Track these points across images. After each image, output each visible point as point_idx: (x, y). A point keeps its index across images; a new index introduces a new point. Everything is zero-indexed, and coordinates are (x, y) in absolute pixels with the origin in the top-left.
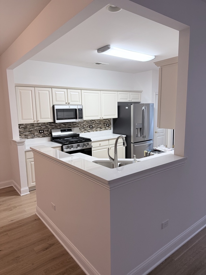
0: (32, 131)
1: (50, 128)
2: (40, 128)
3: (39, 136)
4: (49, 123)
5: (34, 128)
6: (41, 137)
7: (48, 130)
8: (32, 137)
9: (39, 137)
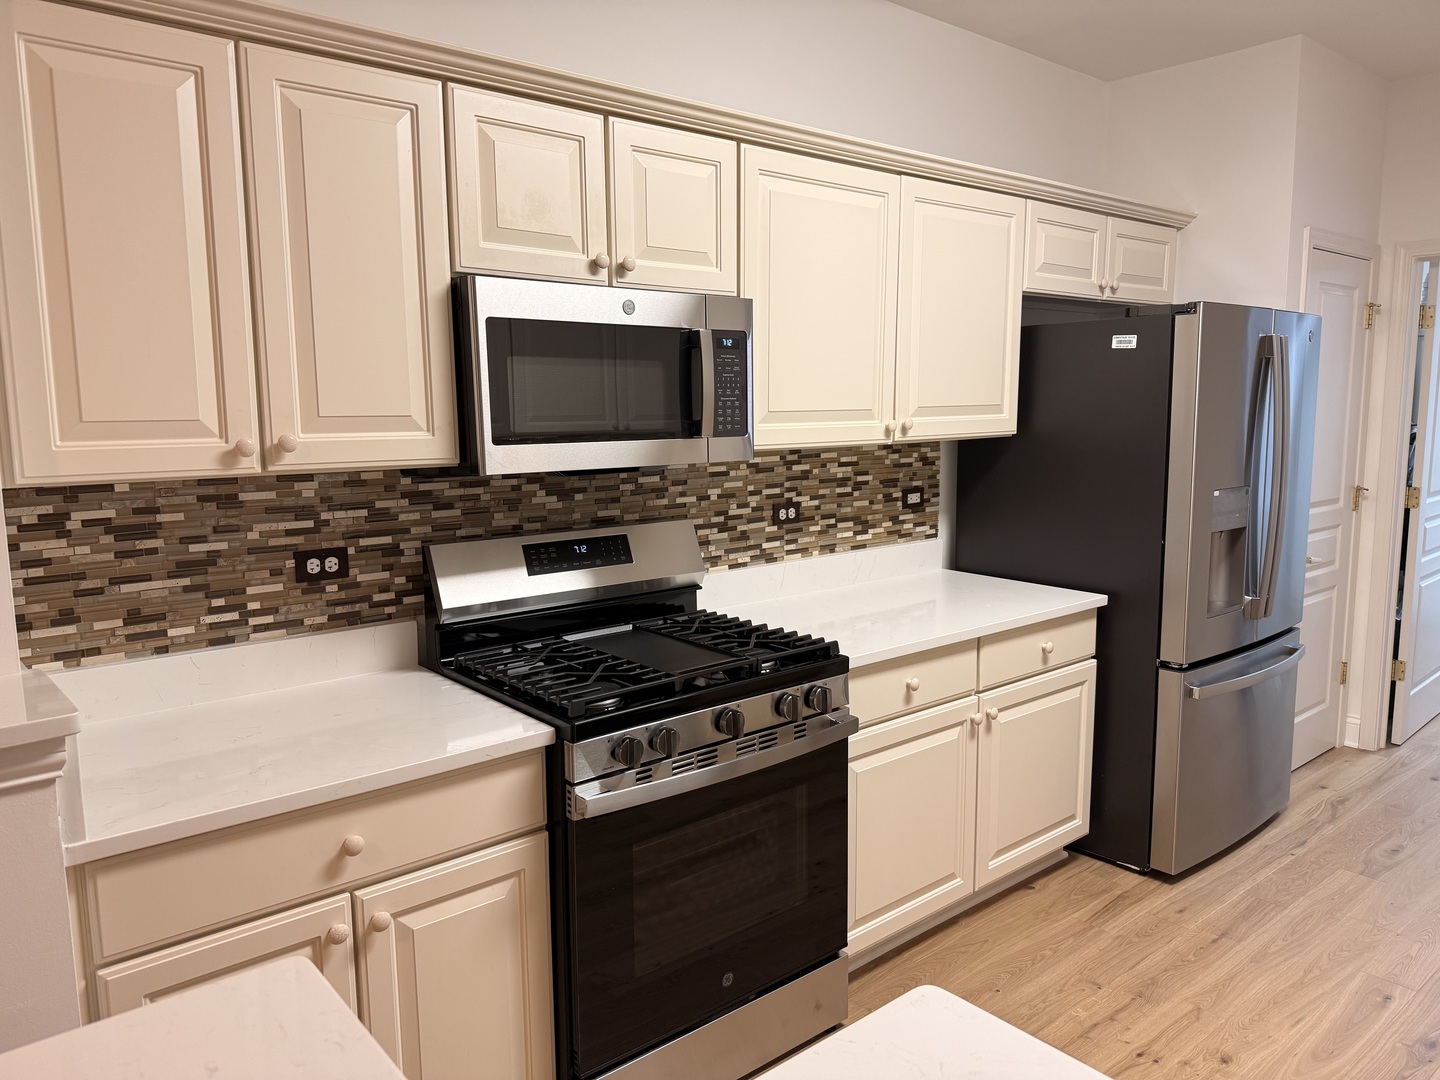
0: (212, 558)
1: (415, 523)
2: (310, 524)
3: (295, 611)
4: (406, 472)
5: (235, 529)
6: (318, 629)
7: (394, 550)
8: (212, 626)
9: (293, 626)
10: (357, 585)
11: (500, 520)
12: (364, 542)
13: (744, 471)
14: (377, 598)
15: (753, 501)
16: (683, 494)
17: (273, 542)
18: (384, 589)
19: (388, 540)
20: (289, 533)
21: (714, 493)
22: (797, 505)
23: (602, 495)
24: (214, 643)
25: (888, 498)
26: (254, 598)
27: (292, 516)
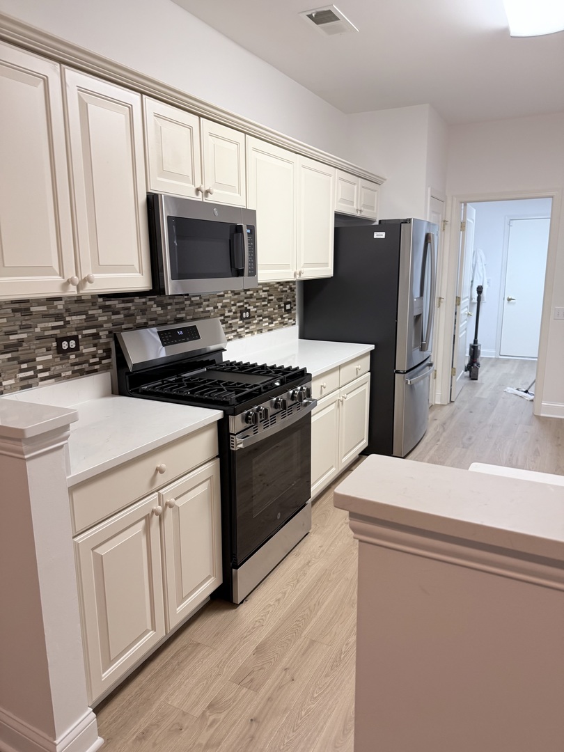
1: (106, 322)
2: (61, 323)
3: (56, 369)
4: (101, 296)
6: (68, 378)
9: (57, 377)
10: (82, 355)
11: (140, 320)
12: (85, 332)
13: (230, 295)
14: (92, 361)
15: (234, 308)
16: (208, 306)
17: (47, 333)
18: (94, 357)
19: (94, 331)
20: (54, 328)
21: (219, 305)
22: (249, 311)
23: (178, 307)
24: (23, 388)
25: (280, 307)
26: (40, 363)
27: (53, 319)
